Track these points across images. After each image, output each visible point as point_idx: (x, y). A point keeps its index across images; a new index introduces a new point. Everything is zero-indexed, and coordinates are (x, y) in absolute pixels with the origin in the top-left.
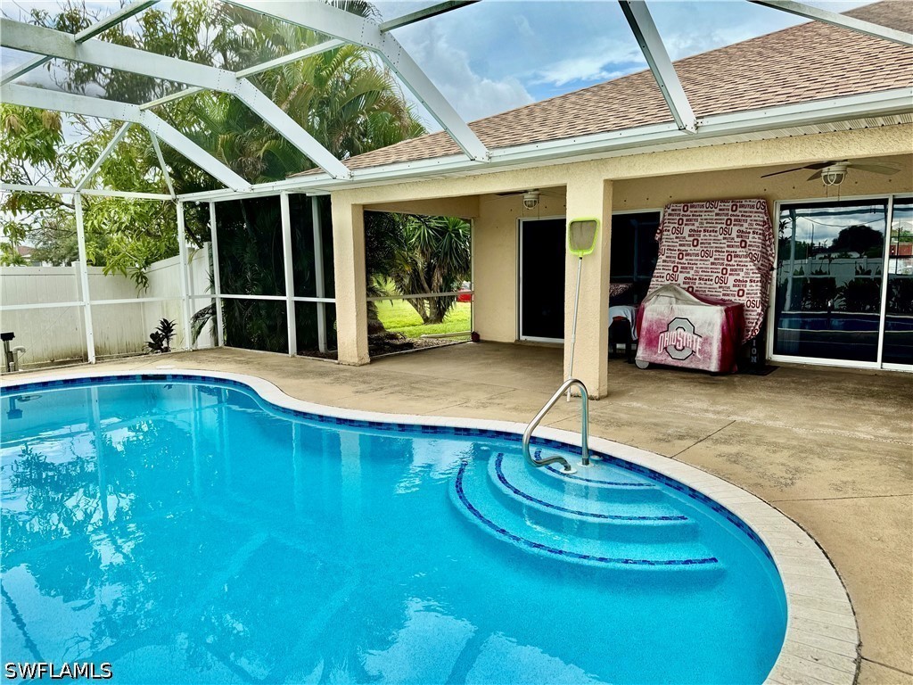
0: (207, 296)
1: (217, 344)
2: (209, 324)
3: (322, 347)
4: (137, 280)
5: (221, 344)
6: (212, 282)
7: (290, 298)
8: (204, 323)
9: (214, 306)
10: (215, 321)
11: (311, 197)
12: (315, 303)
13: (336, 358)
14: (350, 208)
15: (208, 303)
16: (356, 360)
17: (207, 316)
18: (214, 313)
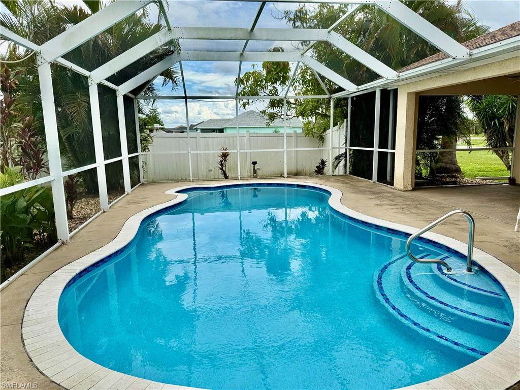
0: (343, 148)
1: (346, 173)
2: (343, 162)
3: (388, 178)
4: (320, 139)
5: (348, 173)
6: (346, 140)
7: (376, 149)
8: (340, 162)
9: (346, 153)
10: (346, 161)
11: (390, 90)
12: (387, 153)
13: (393, 185)
14: (406, 94)
15: (343, 151)
16: (402, 188)
17: (342, 158)
18: (346, 157)
